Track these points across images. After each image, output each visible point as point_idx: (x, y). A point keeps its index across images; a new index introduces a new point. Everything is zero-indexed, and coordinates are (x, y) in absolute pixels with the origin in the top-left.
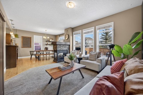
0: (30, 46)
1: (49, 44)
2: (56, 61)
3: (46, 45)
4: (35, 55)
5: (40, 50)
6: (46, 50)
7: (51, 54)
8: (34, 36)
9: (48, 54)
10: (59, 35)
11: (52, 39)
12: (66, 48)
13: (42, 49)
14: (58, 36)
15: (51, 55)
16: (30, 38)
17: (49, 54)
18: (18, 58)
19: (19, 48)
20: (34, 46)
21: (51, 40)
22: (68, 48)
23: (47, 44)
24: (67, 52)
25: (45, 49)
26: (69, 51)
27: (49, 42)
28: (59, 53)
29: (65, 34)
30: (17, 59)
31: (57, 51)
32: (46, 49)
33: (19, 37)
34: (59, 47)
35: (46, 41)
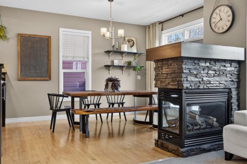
0: (46, 75)
1: (116, 63)
2: (172, 146)
3: (107, 67)
4: (67, 111)
5: (84, 90)
6: (110, 89)
7: (130, 110)
8: (61, 30)
9: (116, 111)
10: (161, 23)
11: (129, 41)
12: (223, 79)
13: (89, 87)
14: (158, 27)
15: (130, 116)
16: (47, 40)
17: (122, 110)
18: (7, 121)
19: (10, 81)
20: (62, 71)
21: (125, 48)
22: (234, 78)
23: (109, 64)
24: (230, 98)
25: (107, 86)
26: (238, 94)
27: (120, 57)
28: (189, 105)
29: (207, 11)
30: (4, 125)
31: (179, 91)
32: (113, 83)
33: (8, 36)
34: (191, 74)
35: (108, 52)
